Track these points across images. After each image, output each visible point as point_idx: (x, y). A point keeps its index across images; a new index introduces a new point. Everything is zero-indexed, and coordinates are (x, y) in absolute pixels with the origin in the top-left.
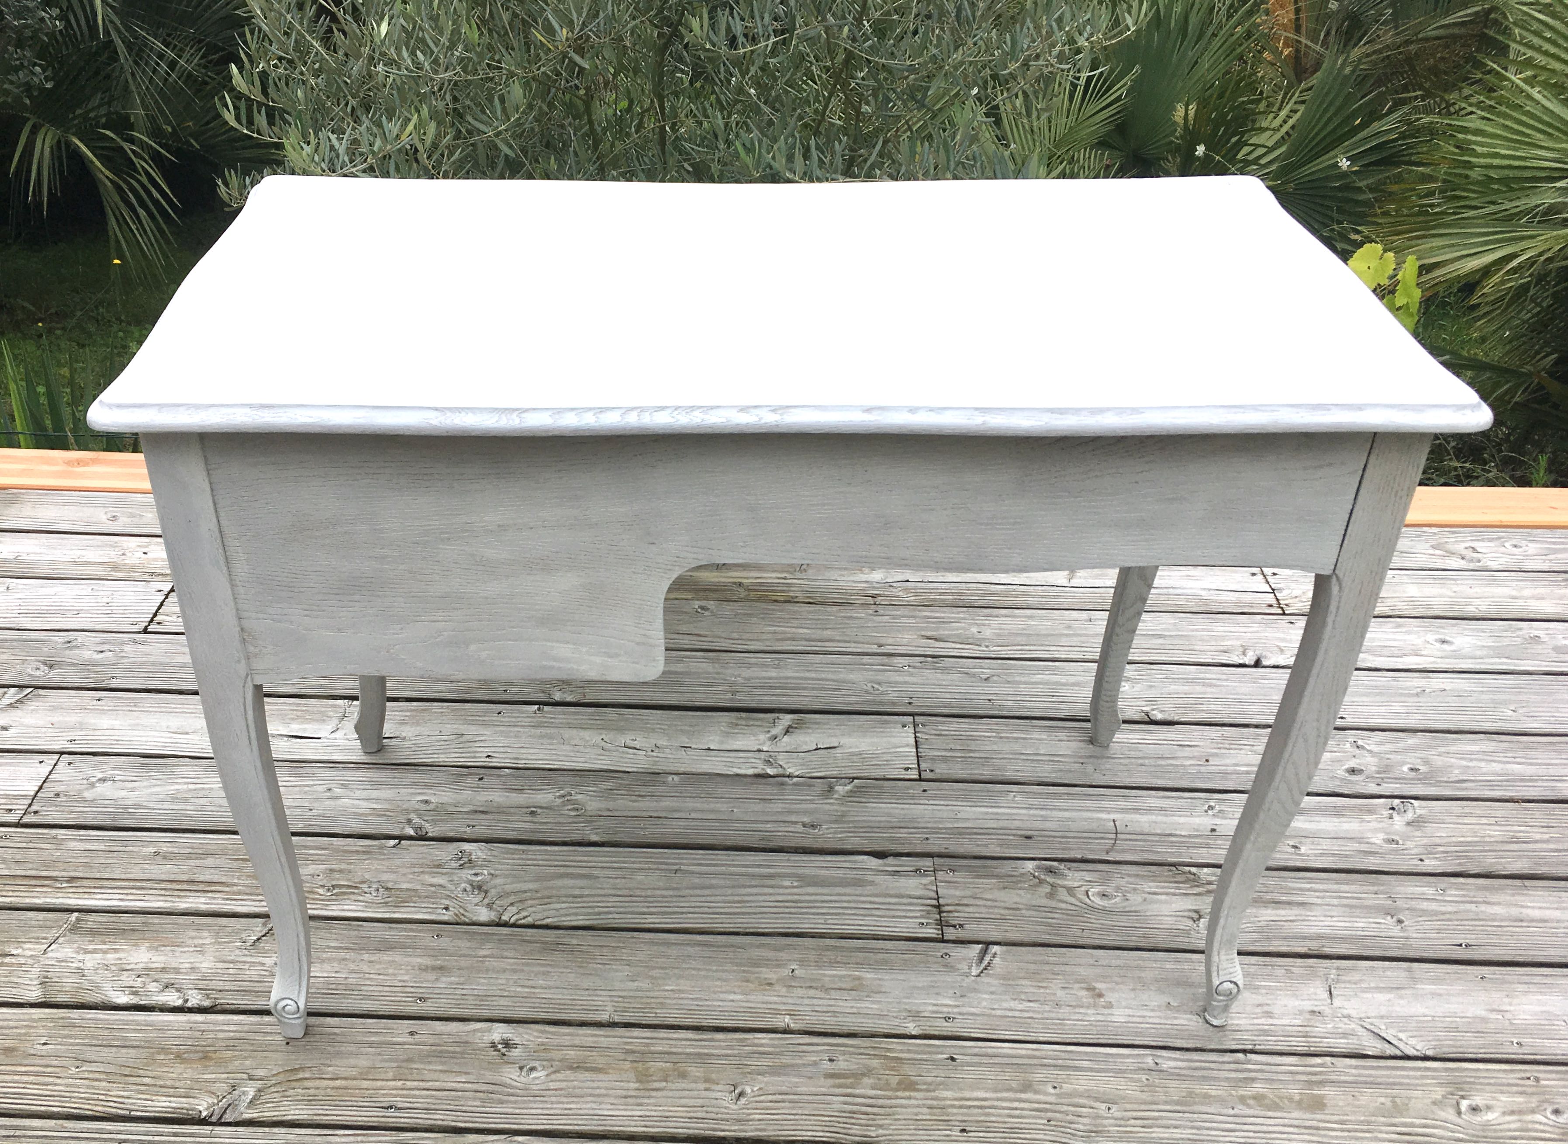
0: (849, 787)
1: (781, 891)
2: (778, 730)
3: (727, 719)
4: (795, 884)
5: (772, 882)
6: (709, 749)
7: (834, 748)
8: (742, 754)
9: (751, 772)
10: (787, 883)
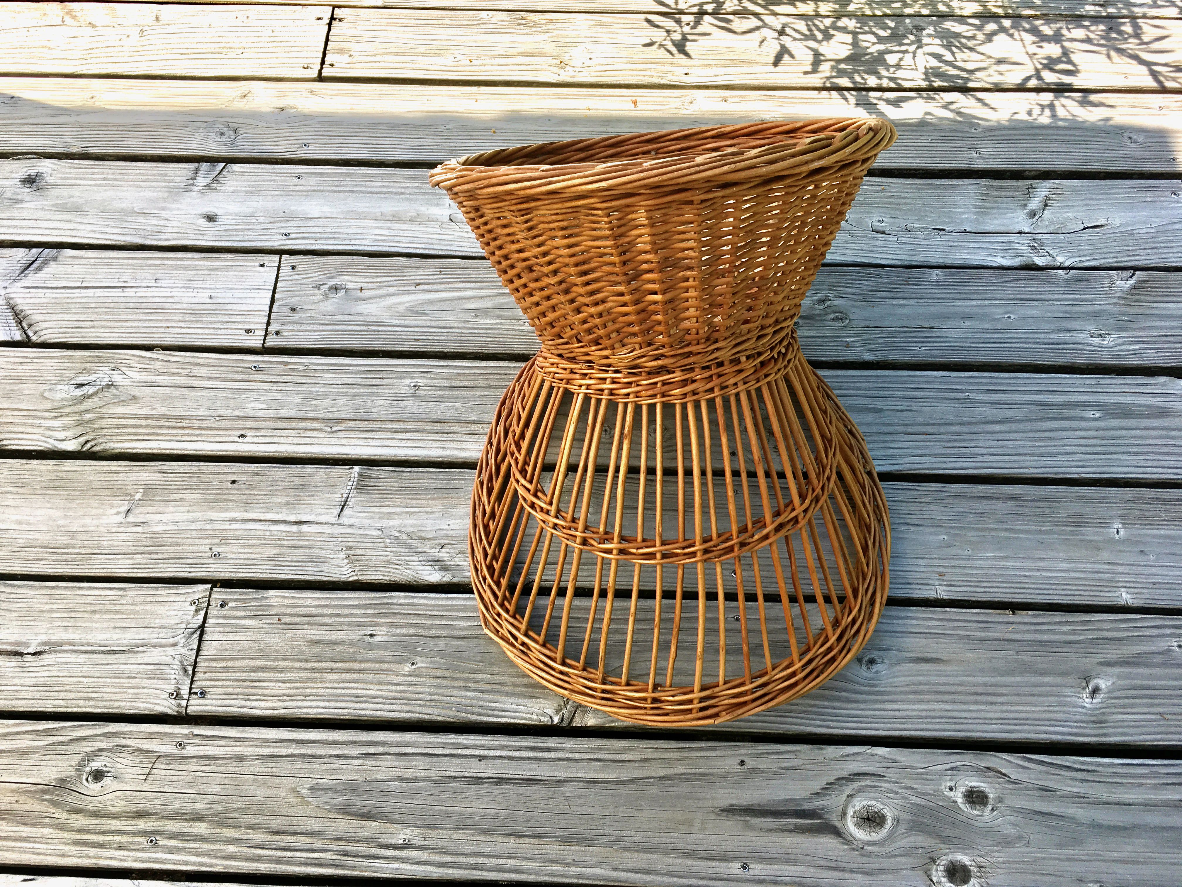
0: (1132, 282)
1: (1084, 424)
2: (1034, 204)
3: (974, 189)
4: (1097, 415)
5: (1073, 413)
6: (965, 231)
7: (1103, 226)
8: (1001, 238)
9: (1016, 262)
10: (1090, 414)
